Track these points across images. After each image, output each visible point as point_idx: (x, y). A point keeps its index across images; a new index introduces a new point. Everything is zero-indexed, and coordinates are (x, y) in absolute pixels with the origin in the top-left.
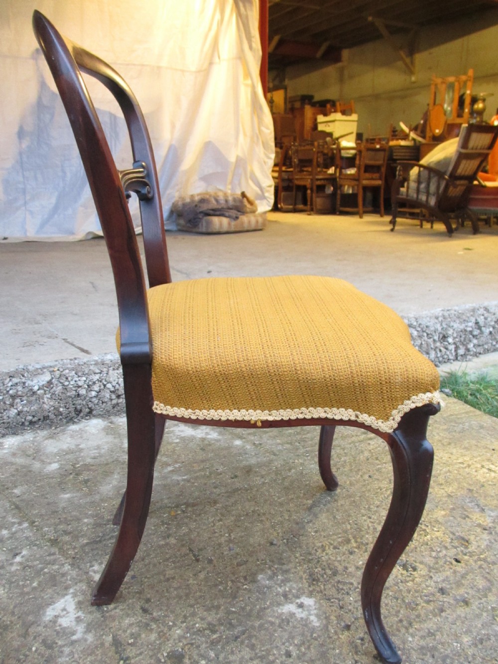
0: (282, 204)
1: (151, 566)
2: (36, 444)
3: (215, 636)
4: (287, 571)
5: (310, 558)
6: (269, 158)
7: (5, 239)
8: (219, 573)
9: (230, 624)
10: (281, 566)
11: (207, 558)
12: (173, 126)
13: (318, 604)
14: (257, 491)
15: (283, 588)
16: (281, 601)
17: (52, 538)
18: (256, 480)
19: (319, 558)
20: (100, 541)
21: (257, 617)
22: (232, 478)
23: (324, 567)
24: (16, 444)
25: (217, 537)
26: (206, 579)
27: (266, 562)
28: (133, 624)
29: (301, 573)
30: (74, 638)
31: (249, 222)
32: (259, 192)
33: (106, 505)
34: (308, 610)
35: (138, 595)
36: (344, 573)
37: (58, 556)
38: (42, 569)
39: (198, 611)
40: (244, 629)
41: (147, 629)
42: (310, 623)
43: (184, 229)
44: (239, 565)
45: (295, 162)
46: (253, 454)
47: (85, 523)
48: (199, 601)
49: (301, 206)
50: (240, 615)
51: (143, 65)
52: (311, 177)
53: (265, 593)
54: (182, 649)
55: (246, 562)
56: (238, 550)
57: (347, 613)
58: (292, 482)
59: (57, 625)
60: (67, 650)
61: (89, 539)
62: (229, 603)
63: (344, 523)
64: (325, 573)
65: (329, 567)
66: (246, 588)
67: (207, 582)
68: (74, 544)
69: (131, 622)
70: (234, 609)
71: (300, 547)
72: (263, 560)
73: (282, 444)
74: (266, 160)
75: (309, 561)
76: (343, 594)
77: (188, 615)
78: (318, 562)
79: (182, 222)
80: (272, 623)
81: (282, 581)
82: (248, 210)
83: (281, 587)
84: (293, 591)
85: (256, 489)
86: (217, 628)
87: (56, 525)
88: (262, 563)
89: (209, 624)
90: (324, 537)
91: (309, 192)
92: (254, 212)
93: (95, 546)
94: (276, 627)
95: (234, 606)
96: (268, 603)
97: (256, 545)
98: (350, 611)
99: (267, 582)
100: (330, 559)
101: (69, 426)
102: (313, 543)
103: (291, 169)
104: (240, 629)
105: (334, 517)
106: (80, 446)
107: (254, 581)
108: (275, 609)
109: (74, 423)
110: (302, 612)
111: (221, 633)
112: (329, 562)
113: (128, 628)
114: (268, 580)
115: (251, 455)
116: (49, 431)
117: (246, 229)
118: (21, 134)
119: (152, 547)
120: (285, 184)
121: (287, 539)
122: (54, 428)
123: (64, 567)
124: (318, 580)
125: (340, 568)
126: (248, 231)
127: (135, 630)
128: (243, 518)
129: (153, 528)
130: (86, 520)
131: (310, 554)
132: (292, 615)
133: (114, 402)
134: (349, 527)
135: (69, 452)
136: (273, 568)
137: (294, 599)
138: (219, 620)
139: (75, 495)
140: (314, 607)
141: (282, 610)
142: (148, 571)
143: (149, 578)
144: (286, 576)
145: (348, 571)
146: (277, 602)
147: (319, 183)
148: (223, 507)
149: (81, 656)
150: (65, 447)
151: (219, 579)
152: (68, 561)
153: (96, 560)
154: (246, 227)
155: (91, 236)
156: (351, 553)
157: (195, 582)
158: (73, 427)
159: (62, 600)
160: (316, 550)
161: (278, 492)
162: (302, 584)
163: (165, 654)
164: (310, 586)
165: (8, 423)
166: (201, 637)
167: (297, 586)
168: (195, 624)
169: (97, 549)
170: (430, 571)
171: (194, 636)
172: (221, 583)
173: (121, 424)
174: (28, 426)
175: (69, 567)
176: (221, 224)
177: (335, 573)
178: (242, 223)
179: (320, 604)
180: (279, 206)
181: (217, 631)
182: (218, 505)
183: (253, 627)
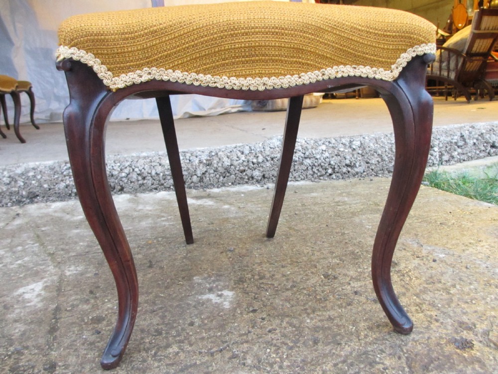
4: (221, 275)
5: (246, 269)
7: (128, 119)
8: (165, 275)
9: (154, 303)
10: (217, 273)
11: (160, 266)
13: (235, 295)
15: (211, 285)
16: (205, 292)
17: (52, 252)
18: (228, 226)
19: (254, 269)
21: (179, 300)
22: (209, 224)
23: (254, 275)
24: (60, 206)
25: (176, 255)
27: (207, 270)
29: (232, 277)
30: (28, 304)
31: (305, 102)
34: (225, 298)
35: (92, 284)
36: (271, 278)
37: (48, 262)
38: (33, 267)
40: (164, 306)
41: (86, 302)
42: (222, 306)
44: (183, 271)
46: (235, 212)
50: (165, 299)
53: (194, 287)
54: (105, 315)
55: (190, 269)
56: (188, 263)
57: (258, 302)
59: (21, 297)
60: (18, 311)
61: (77, 253)
62: (161, 291)
64: (253, 278)
65: (259, 274)
66: (180, 283)
68: (64, 255)
69: (77, 298)
70: (162, 295)
71: (241, 263)
75: (244, 270)
76: (262, 290)
78: (252, 271)
79: (255, 104)
80: (189, 305)
81: (213, 281)
84: (219, 287)
85: (225, 231)
87: (59, 245)
88: (203, 270)
90: (266, 257)
93: (79, 257)
94: (191, 307)
95: (163, 293)
96: (193, 293)
97: (205, 260)
98: (262, 301)
99: (200, 281)
102: (254, 261)
104: (160, 306)
107: (190, 280)
108: (197, 296)
110: (219, 299)
112: (261, 271)
113: (71, 301)
114: (202, 279)
115: (233, 212)
123: (49, 267)
124: (245, 282)
125: (268, 275)
126: (304, 108)
127: (76, 302)
128: (204, 246)
130: (81, 244)
131: (248, 267)
132: (209, 300)
133: (141, 182)
136: (210, 273)
137: (216, 291)
140: (231, 297)
141: (202, 297)
143: (107, 275)
144: (218, 278)
145: (274, 277)
146: (201, 293)
149: (26, 314)
151: (162, 278)
152: (53, 264)
153: (75, 265)
156: (283, 267)
159: (35, 285)
160: (254, 265)
162: (229, 283)
163: (90, 318)
164: (235, 285)
165: (59, 193)
167: (225, 284)
170: (350, 280)
172: (162, 280)
175: (53, 267)
176: (283, 103)
177: (262, 278)
179: (238, 295)
183: (171, 306)
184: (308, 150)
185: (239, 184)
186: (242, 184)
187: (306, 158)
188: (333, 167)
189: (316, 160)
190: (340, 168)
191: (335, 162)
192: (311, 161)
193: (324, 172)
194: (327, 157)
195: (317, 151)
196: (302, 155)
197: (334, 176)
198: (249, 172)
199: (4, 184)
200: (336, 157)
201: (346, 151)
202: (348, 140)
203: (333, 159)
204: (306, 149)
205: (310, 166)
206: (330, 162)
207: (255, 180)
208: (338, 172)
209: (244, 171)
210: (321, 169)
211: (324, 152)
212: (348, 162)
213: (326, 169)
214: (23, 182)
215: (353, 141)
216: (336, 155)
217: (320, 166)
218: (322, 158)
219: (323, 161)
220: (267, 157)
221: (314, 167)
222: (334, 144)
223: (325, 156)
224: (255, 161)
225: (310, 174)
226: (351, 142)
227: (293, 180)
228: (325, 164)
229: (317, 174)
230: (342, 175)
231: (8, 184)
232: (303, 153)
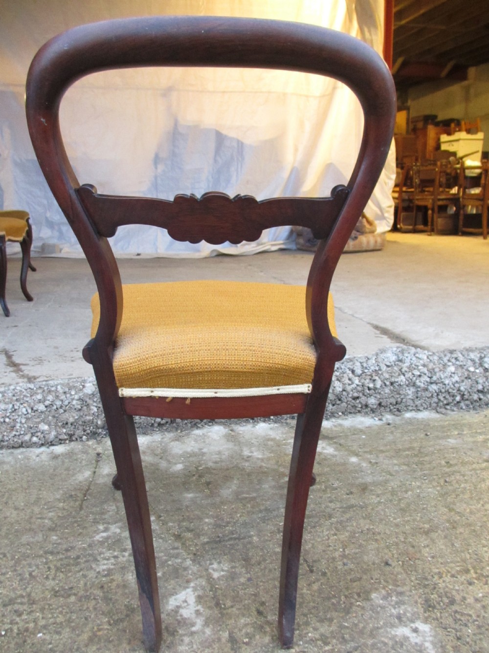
0: (401, 224)
1: (267, 571)
2: (163, 444)
3: (327, 648)
4: (401, 594)
5: (427, 583)
6: (390, 179)
7: (138, 255)
8: (333, 587)
9: (343, 638)
10: (395, 588)
11: (321, 571)
12: (296, 150)
13: (433, 631)
14: (373, 509)
15: (397, 610)
16: (395, 622)
17: (176, 533)
18: (372, 498)
19: (435, 584)
20: (220, 541)
21: (370, 636)
22: (348, 494)
23: (440, 595)
24: (146, 443)
25: (331, 551)
26: (320, 591)
27: (380, 582)
28: (248, 624)
29: (416, 597)
30: (194, 629)
31: (368, 242)
32: (379, 212)
33: (225, 507)
34: (423, 636)
35: (253, 597)
36: (463, 603)
37: (181, 551)
38: (166, 561)
39: (311, 620)
40: (356, 645)
41: (261, 631)
42: (425, 650)
43: (304, 248)
44: (352, 581)
45: (416, 183)
46: (369, 472)
47: (206, 523)
48: (313, 611)
49: (421, 227)
50: (352, 631)
51: (269, 92)
52: (433, 197)
53: (378, 613)
55: (360, 579)
56: (352, 566)
57: (464, 644)
58: (408, 505)
59: (178, 615)
60: (187, 640)
61: (209, 538)
62: (342, 617)
63: (462, 552)
64: (442, 601)
65: (446, 595)
66: (359, 605)
67: (320, 593)
68: (195, 541)
69: (247, 622)
71: (416, 571)
72: (377, 579)
73: (399, 465)
74: (387, 181)
75: (425, 586)
76: (461, 625)
77: (301, 623)
78: (435, 588)
79: (301, 241)
80: (385, 644)
81: (397, 603)
82: (367, 230)
83: (395, 608)
84: (408, 615)
85: (371, 507)
86: (329, 640)
87: (180, 521)
88: (375, 582)
89: (322, 635)
90: (442, 563)
91: (430, 212)
92: (373, 232)
93: (215, 546)
94: (390, 649)
95: (346, 621)
96: (381, 623)
97: (370, 563)
98: (468, 643)
99: (381, 602)
100: (447, 587)
101: (193, 430)
102: (430, 569)
103: (412, 190)
104: (353, 644)
105: (453, 545)
106: (203, 451)
107: (368, 599)
108: (389, 630)
109: (198, 428)
110: (416, 637)
111: (333, 646)
112: (447, 589)
113: (243, 627)
114: (382, 599)
115: (367, 473)
116: (175, 434)
117: (364, 249)
118: (157, 160)
119: (268, 552)
120: (406, 204)
121: (403, 562)
122: (179, 431)
123: (186, 561)
124: (434, 607)
125: (458, 598)
126: (366, 251)
127: (250, 630)
128: (357, 535)
129: (269, 535)
130: (207, 520)
131: (426, 579)
132: (406, 638)
134: (468, 556)
135: (193, 454)
136: (387, 589)
137: (408, 622)
138: (332, 632)
139: (197, 495)
140: (429, 634)
141: (395, 632)
142: (264, 575)
143: (264, 582)
144: (401, 598)
145: (466, 602)
146: (391, 623)
147: (440, 203)
148: (337, 522)
149: (199, 647)
150: (189, 450)
151: (333, 593)
152: (189, 556)
153: (215, 559)
154: (365, 247)
155: (215, 254)
156: (470, 584)
157: (309, 592)
158: (197, 432)
159: (184, 593)
160: (432, 576)
161: (394, 513)
162: (417, 609)
164: (425, 612)
165: (139, 423)
166: (313, 647)
167: (412, 610)
168: (308, 633)
169: (216, 548)
171: (307, 645)
172: (334, 596)
173: (241, 432)
174: (157, 428)
175: (191, 562)
177: (452, 602)
178: (361, 243)
179: (436, 631)
180: (399, 226)
181: (329, 643)
182: (333, 519)
183: (365, 645)
184: (435, 373)
185: (350, 413)
186: (355, 413)
187: (431, 383)
188: (462, 393)
189: (444, 386)
190: (470, 395)
191: (466, 387)
192: (438, 387)
193: (450, 399)
194: (457, 382)
195: (445, 375)
196: (428, 380)
197: (462, 404)
198: (363, 399)
199: (75, 409)
200: (465, 380)
201: (478, 371)
202: (478, 355)
203: (464, 384)
204: (433, 373)
205: (436, 392)
206: (460, 387)
207: (369, 409)
208: (467, 400)
209: (358, 398)
210: (448, 397)
211: (453, 375)
212: (480, 387)
213: (453, 396)
214: (96, 407)
215: (485, 357)
216: (466, 378)
217: (447, 393)
218: (451, 384)
219: (452, 386)
220: (385, 381)
221: (440, 394)
222: (462, 361)
223: (454, 380)
224: (371, 385)
225: (435, 402)
226: (481, 358)
227: (414, 410)
228: (454, 390)
229: (442, 402)
230: (472, 404)
231: (80, 410)
232: (429, 377)
